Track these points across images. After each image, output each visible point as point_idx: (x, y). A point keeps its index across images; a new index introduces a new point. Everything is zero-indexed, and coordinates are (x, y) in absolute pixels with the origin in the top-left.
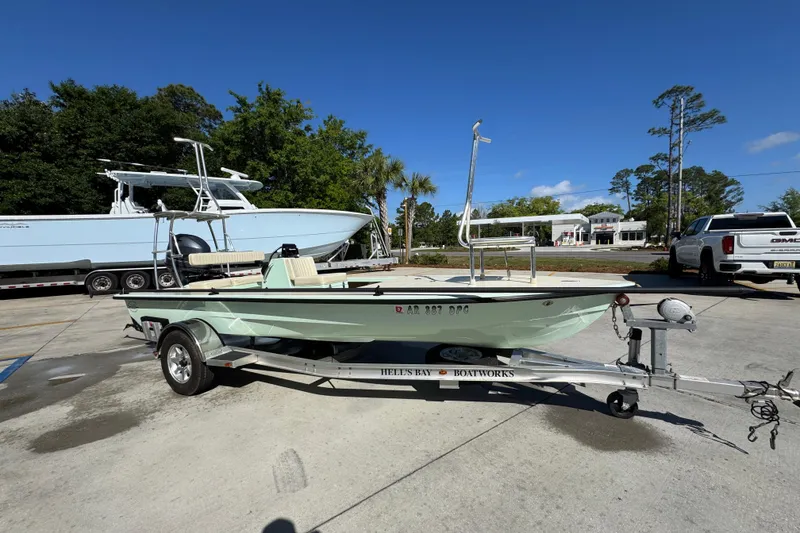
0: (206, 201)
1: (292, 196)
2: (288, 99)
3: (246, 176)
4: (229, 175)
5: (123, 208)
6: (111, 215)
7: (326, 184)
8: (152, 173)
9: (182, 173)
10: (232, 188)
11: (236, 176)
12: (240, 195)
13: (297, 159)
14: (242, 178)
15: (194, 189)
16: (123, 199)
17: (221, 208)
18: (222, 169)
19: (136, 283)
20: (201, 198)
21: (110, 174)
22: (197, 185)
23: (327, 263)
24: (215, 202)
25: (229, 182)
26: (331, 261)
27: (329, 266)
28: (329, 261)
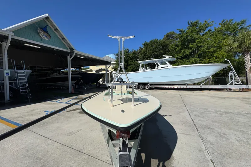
0: (158, 66)
1: (198, 59)
2: (202, 22)
3: (171, 56)
4: (165, 57)
5: (141, 70)
6: (139, 71)
7: (215, 51)
8: (146, 61)
9: (152, 59)
10: (165, 61)
11: (167, 57)
12: (167, 63)
13: (201, 45)
14: (169, 57)
15: (155, 63)
16: (141, 67)
17: (161, 68)
18: (163, 56)
19: (141, 87)
20: (157, 65)
21: (139, 62)
22: (156, 62)
23: (200, 86)
24: (160, 66)
25: (165, 59)
26: (202, 85)
27: (201, 87)
28: (201, 85)
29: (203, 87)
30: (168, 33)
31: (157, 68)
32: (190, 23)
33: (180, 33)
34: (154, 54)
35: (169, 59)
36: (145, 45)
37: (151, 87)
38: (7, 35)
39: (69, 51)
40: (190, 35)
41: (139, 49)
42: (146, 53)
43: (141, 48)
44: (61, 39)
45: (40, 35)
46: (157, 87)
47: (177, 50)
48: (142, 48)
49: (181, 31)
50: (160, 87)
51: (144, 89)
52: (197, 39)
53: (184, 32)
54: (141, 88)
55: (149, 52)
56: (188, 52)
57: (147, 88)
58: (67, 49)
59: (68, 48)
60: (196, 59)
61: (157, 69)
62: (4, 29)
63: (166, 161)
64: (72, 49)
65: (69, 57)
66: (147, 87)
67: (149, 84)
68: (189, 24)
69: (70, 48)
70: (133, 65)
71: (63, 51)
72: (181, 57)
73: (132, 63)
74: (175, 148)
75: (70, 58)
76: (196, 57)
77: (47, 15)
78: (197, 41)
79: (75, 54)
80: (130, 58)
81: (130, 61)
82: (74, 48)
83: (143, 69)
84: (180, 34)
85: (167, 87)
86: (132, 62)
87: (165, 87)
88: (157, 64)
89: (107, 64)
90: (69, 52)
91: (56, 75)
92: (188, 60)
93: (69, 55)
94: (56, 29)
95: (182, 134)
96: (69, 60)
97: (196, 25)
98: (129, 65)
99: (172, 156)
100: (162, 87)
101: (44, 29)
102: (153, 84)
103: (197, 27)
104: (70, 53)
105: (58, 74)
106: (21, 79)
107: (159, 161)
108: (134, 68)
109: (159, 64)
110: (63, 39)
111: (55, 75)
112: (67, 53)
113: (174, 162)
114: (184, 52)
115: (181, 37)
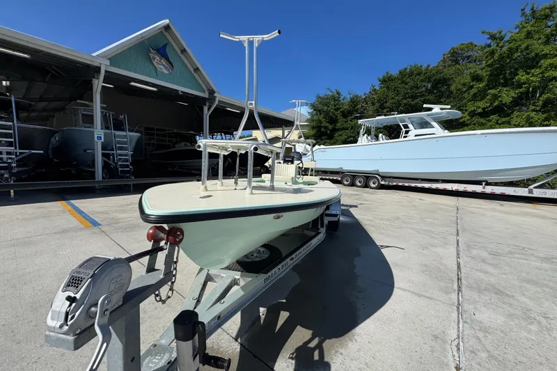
0: (407, 132)
3: (449, 107)
5: (363, 140)
6: (358, 144)
8: (377, 118)
9: (393, 115)
10: (428, 119)
11: (436, 109)
12: (434, 124)
14: (441, 109)
15: (401, 124)
16: (363, 135)
17: (416, 136)
18: (425, 106)
19: (360, 182)
20: (404, 130)
21: (360, 121)
22: (403, 121)
23: (527, 189)
24: (413, 132)
25: (428, 115)
26: (534, 188)
27: (531, 191)
28: (531, 187)
29: (538, 193)
30: (455, 46)
31: (405, 137)
32: (528, 12)
33: (489, 41)
34: (405, 104)
35: (440, 113)
36: (387, 81)
37: (383, 183)
38: (98, 65)
39: (206, 95)
40: (523, 46)
41: (370, 92)
42: (386, 102)
43: (375, 90)
44: (192, 70)
45: (154, 63)
46: (400, 184)
47: (474, 91)
48: (377, 88)
49: (493, 37)
50: (406, 184)
51: (366, 186)
52: (545, 56)
53: (502, 38)
54: (359, 184)
55: (393, 98)
56: (507, 96)
57: (372, 185)
58: (204, 92)
59: (206, 89)
60: (533, 114)
61: (405, 139)
62: (94, 54)
63: (330, 338)
64: (212, 92)
65: (206, 109)
66: (374, 183)
67: (379, 175)
68: (523, 14)
69: (208, 90)
70: (347, 129)
71: (197, 96)
72: (484, 109)
73: (345, 125)
74: (371, 318)
75: (209, 109)
76: (533, 111)
77: (167, 21)
78: (545, 63)
79: (217, 102)
80: (343, 113)
81: (341, 119)
82: (215, 89)
83: (369, 138)
84: (489, 46)
85: (427, 185)
86: (346, 122)
87: (420, 185)
88: (406, 126)
89: (286, 126)
90: (207, 97)
91: (185, 145)
92: (504, 120)
93: (207, 104)
94: (184, 51)
95: (409, 291)
96: (207, 113)
97: (547, 17)
98: (338, 130)
99: (353, 331)
100: (413, 185)
101: (162, 52)
102: (390, 177)
103: (550, 24)
104: (208, 99)
105: (188, 144)
106: (121, 149)
107: (313, 334)
108: (348, 138)
109: (410, 126)
110: (197, 70)
111: (182, 146)
112: (203, 100)
113: (350, 344)
114: (495, 97)
115: (492, 53)
